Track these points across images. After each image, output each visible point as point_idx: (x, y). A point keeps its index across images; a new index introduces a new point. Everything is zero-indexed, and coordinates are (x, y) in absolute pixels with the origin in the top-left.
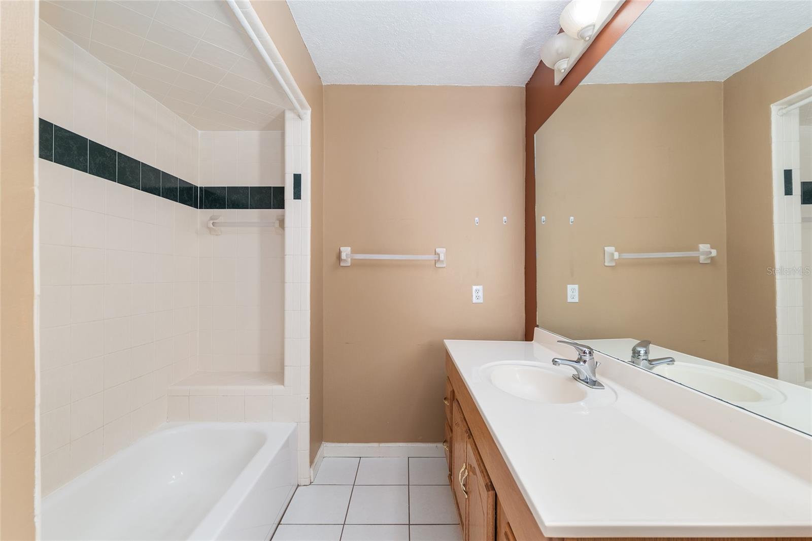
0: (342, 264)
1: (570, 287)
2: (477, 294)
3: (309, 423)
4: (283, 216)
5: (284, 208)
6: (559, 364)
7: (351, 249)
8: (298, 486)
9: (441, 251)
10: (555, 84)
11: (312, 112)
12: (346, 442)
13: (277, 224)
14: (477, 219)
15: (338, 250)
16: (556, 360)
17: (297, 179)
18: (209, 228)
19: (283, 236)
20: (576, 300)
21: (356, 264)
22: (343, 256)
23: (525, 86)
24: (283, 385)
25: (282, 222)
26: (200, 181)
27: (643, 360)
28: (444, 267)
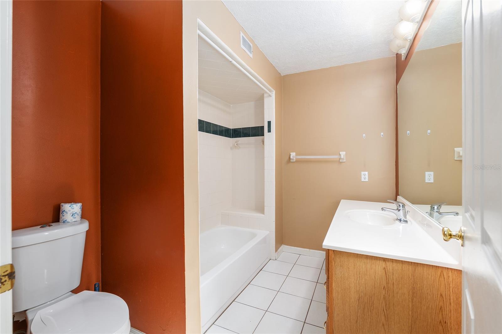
0: (291, 161)
1: (427, 173)
2: (365, 176)
3: (275, 233)
4: (264, 139)
5: (264, 136)
6: (385, 211)
7: (296, 154)
8: (270, 259)
9: (343, 154)
10: (402, 60)
11: (275, 92)
12: (293, 246)
13: (262, 144)
14: (364, 135)
15: (289, 155)
16: (384, 208)
17: (269, 123)
18: (235, 146)
19: (263, 148)
20: (432, 181)
21: (298, 161)
22: (291, 157)
23: (396, 56)
24: (264, 214)
25: (263, 142)
26: (231, 126)
27: (436, 212)
28: (345, 162)
